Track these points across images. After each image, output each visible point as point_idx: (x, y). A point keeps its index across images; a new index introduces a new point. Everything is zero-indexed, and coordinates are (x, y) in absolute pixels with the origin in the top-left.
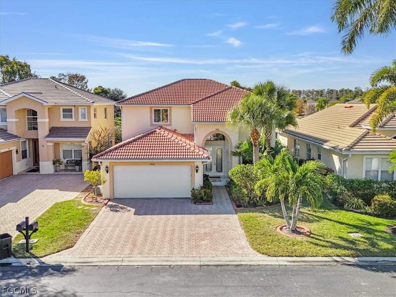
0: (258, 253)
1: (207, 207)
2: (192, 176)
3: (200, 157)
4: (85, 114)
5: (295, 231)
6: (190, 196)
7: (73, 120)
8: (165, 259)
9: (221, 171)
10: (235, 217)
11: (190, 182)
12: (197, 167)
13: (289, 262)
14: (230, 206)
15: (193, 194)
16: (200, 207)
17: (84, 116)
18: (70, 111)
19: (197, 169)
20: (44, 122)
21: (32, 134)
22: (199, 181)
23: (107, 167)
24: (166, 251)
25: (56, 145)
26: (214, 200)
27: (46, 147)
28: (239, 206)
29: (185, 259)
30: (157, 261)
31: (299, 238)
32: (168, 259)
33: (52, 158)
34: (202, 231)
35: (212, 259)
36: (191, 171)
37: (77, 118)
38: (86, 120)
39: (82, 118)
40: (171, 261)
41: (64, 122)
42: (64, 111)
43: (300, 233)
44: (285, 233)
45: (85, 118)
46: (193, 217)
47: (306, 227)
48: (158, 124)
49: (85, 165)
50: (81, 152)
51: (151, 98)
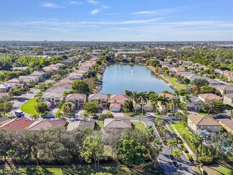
2: (119, 109)
6: (119, 111)
10: (123, 113)
41: (103, 101)
42: (103, 99)
46: (119, 113)
47: (128, 114)
48: (115, 102)
49: (106, 106)
50: (105, 104)
51: (114, 99)
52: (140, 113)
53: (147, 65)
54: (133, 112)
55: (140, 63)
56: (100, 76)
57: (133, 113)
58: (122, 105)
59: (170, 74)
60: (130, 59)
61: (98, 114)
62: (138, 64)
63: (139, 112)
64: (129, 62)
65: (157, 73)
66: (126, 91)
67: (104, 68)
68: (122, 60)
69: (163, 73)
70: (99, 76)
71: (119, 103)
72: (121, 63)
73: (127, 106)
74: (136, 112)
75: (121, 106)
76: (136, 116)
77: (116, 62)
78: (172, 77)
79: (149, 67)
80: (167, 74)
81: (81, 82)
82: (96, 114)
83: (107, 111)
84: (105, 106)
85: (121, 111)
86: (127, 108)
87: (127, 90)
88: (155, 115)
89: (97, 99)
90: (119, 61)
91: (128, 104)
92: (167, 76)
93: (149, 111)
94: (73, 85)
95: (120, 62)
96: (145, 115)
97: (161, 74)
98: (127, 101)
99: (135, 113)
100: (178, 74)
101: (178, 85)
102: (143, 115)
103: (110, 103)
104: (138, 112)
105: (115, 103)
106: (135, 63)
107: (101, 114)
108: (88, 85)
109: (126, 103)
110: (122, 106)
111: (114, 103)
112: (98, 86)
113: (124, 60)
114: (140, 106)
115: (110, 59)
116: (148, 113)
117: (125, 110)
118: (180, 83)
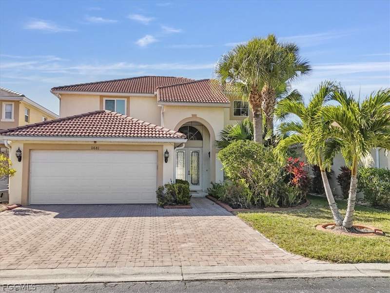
0: (307, 259)
1: (183, 210)
2: (159, 169)
3: (171, 136)
4: (11, 112)
8: (97, 271)
9: (198, 183)
10: (235, 217)
11: (156, 178)
12: (167, 152)
13: (382, 271)
17: (9, 115)
19: (167, 155)
23: (19, 151)
28: (235, 208)
29: (144, 270)
30: (76, 275)
32: (103, 271)
34: (179, 232)
35: (210, 269)
36: (158, 161)
38: (13, 120)
39: (6, 117)
40: (110, 275)
43: (362, 233)
45: (11, 118)
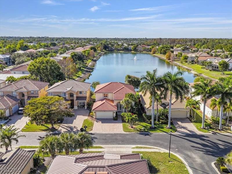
0: (124, 131)
1: (116, 121)
2: (113, 114)
3: (115, 110)
4: (85, 93)
5: (132, 127)
6: (113, 118)
7: (82, 94)
9: (121, 110)
10: (122, 124)
12: (114, 112)
13: (128, 133)
14: (121, 121)
15: (114, 118)
16: (115, 121)
18: (81, 92)
20: (75, 96)
21: (71, 98)
22: (115, 115)
23: (95, 112)
24: (108, 131)
25: (78, 102)
26: (118, 119)
27: (76, 102)
28: (123, 121)
31: (132, 129)
33: (77, 105)
34: (115, 127)
37: (83, 94)
38: (86, 95)
41: (80, 95)
42: (80, 92)
43: (133, 128)
44: (130, 128)
46: (113, 124)
47: (134, 126)
48: (105, 98)
49: (86, 107)
50: (84, 103)
51: (103, 90)
52: (162, 123)
53: (154, 54)
54: (144, 121)
55: (144, 52)
56: (92, 63)
57: (144, 124)
58: (121, 106)
59: (189, 60)
60: (132, 47)
61: (61, 125)
62: (142, 52)
63: (159, 121)
64: (131, 50)
65: (169, 61)
66: (129, 77)
67: (99, 55)
68: (122, 48)
69: (177, 60)
70: (89, 63)
71: (113, 101)
72: (121, 52)
73: (132, 107)
74: (152, 120)
75: (117, 106)
76: (154, 133)
77: (115, 51)
78: (192, 64)
79: (156, 55)
80: (185, 60)
81: (45, 62)
82: (55, 126)
83: (86, 118)
84: (84, 106)
85: (117, 118)
86: (132, 111)
87: (130, 75)
88: (199, 130)
89: (65, 91)
90: (118, 50)
91: (133, 103)
92: (184, 62)
93: (183, 120)
94: (31, 66)
95: (120, 50)
96: (176, 131)
97: (174, 61)
98: (131, 96)
99: (151, 124)
100: (201, 59)
101: (208, 73)
102: (171, 130)
103: (94, 101)
104: (157, 122)
105: (104, 101)
106: (138, 52)
107: (71, 125)
108: (59, 68)
109: (130, 101)
110: (119, 106)
111: (102, 100)
112: (84, 74)
113: (125, 48)
114: (161, 108)
115: (108, 48)
116: (179, 123)
117: (127, 118)
118: (210, 70)
